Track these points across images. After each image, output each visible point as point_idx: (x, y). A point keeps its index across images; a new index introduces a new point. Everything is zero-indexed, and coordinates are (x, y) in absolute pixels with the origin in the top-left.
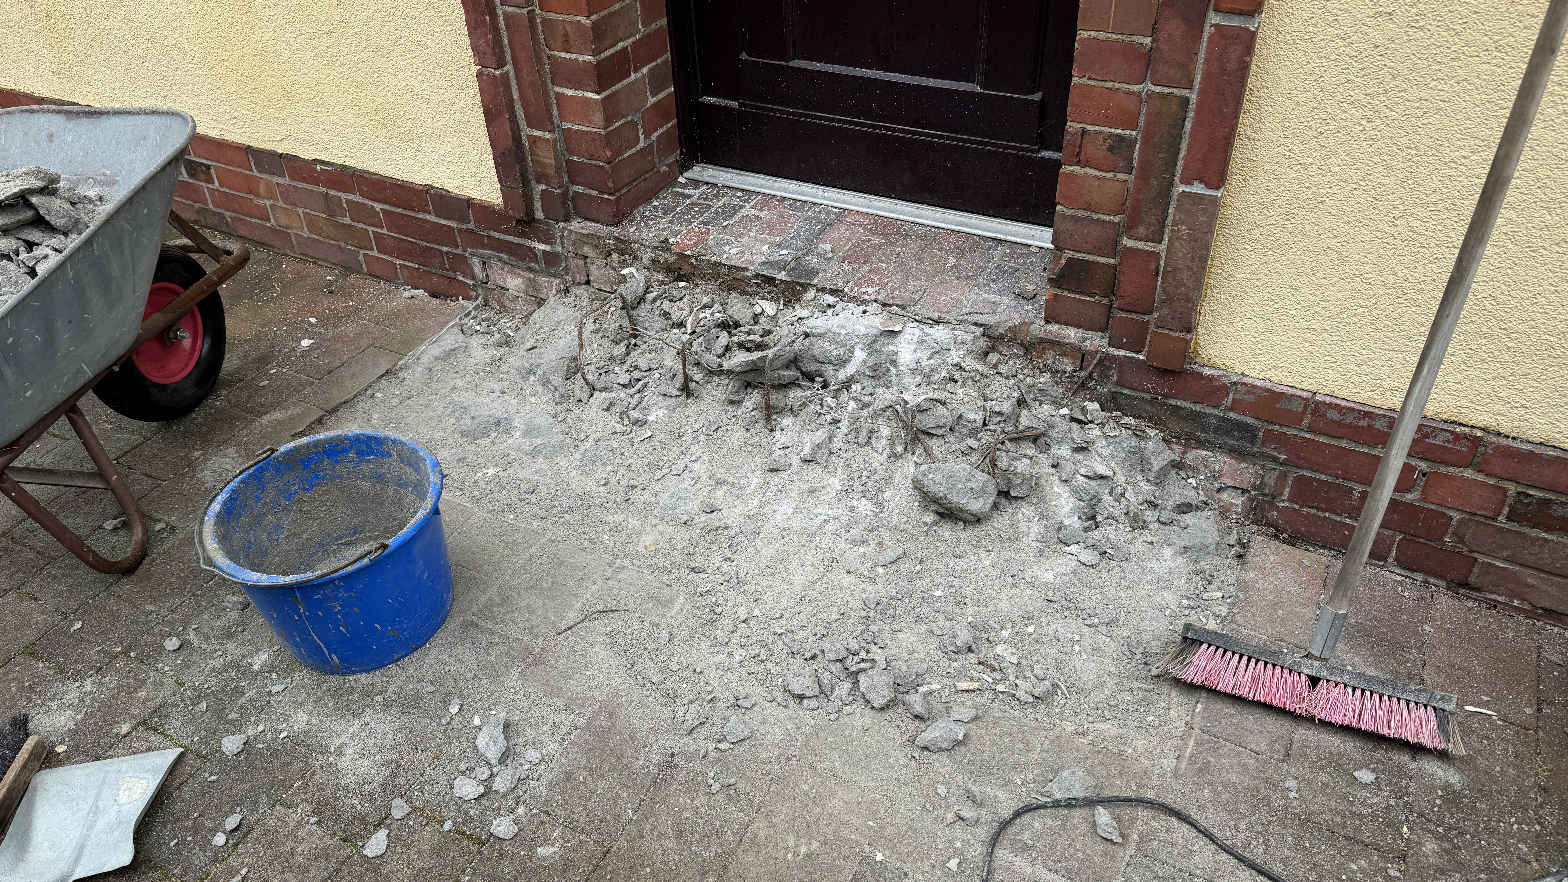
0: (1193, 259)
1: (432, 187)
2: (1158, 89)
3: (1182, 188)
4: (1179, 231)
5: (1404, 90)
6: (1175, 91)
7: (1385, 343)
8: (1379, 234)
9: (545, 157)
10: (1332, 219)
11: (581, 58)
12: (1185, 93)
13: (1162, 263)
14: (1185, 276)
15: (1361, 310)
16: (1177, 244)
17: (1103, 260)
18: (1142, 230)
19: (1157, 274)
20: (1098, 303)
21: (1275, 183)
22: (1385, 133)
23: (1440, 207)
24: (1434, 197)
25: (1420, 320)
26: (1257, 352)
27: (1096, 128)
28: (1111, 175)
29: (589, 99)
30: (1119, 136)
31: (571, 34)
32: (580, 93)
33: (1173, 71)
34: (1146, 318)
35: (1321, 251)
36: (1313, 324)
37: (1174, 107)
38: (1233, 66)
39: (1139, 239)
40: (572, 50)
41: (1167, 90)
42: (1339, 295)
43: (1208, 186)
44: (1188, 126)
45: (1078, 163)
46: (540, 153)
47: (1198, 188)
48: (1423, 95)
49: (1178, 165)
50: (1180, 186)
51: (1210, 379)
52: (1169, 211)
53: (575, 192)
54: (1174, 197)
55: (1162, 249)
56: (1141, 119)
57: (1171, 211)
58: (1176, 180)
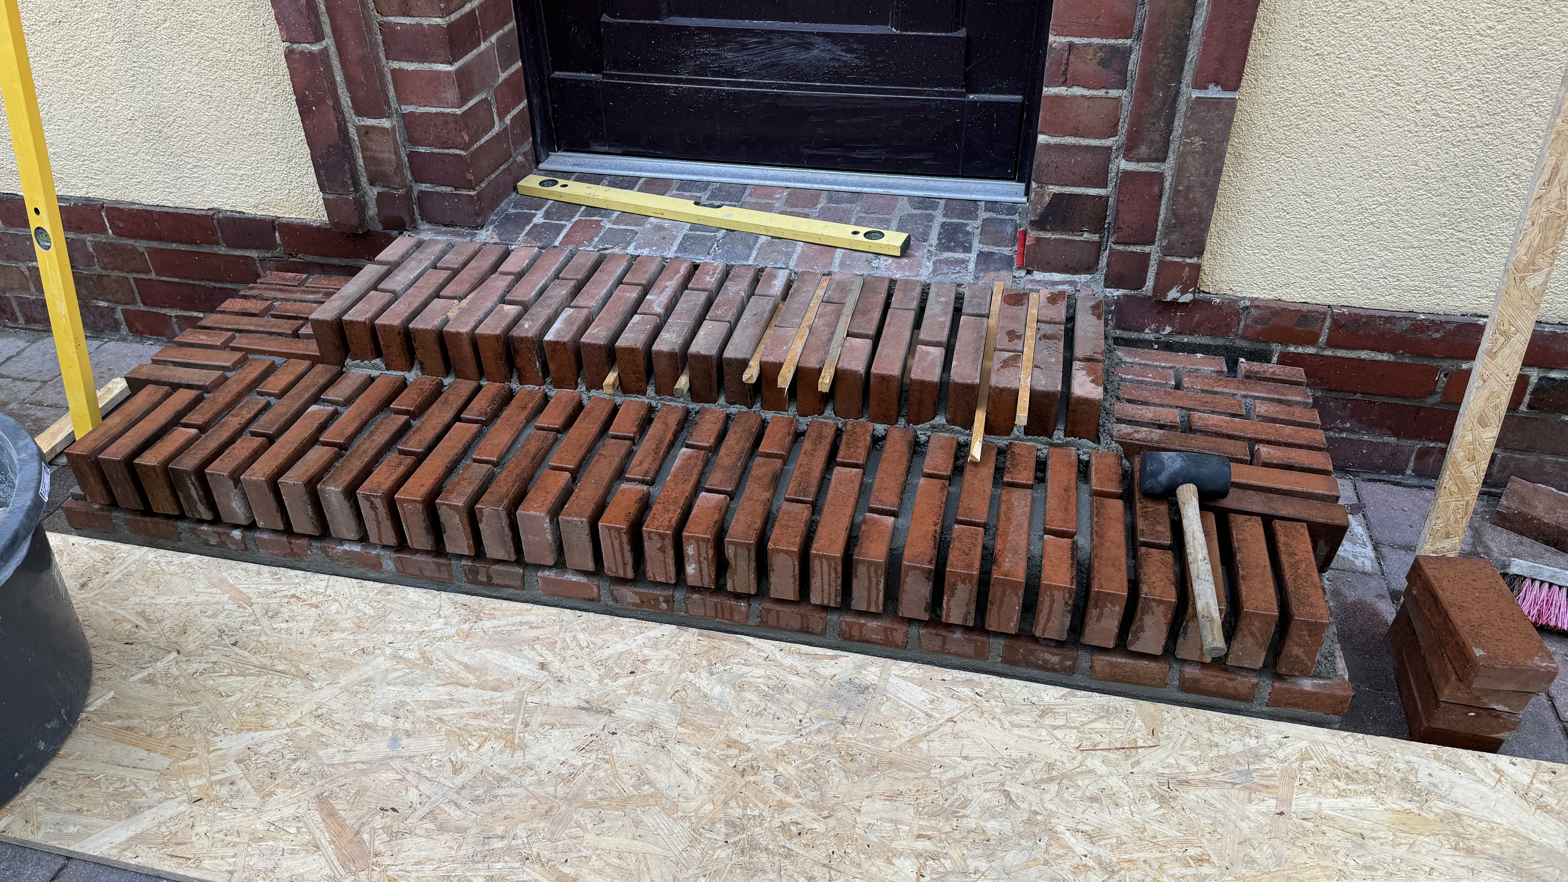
0: (1207, 173)
1: (219, 211)
3: (1196, 94)
4: (1192, 143)
7: (1404, 240)
8: (1400, 123)
9: (381, 151)
10: (1350, 112)
11: (425, 22)
13: (1167, 185)
14: (1197, 194)
15: (1379, 209)
16: (1189, 159)
17: (1093, 192)
18: (1143, 150)
19: (1160, 197)
20: (1088, 239)
21: (1290, 79)
23: (1464, 85)
24: (1458, 76)
25: (1442, 210)
26: (1268, 270)
27: (1085, 41)
28: (1102, 92)
29: (438, 72)
30: (1111, 46)
32: (425, 66)
34: (1148, 248)
35: (1338, 149)
36: (1328, 231)
39: (1139, 161)
40: (413, 13)
42: (1357, 195)
43: (1225, 88)
44: (1198, 24)
45: (1064, 83)
46: (374, 147)
47: (1214, 92)
49: (1186, 68)
50: (1190, 93)
51: (1220, 307)
52: (1176, 123)
53: (421, 192)
54: (1182, 106)
55: (1168, 168)
56: (1137, 23)
57: (1178, 124)
58: (1183, 87)
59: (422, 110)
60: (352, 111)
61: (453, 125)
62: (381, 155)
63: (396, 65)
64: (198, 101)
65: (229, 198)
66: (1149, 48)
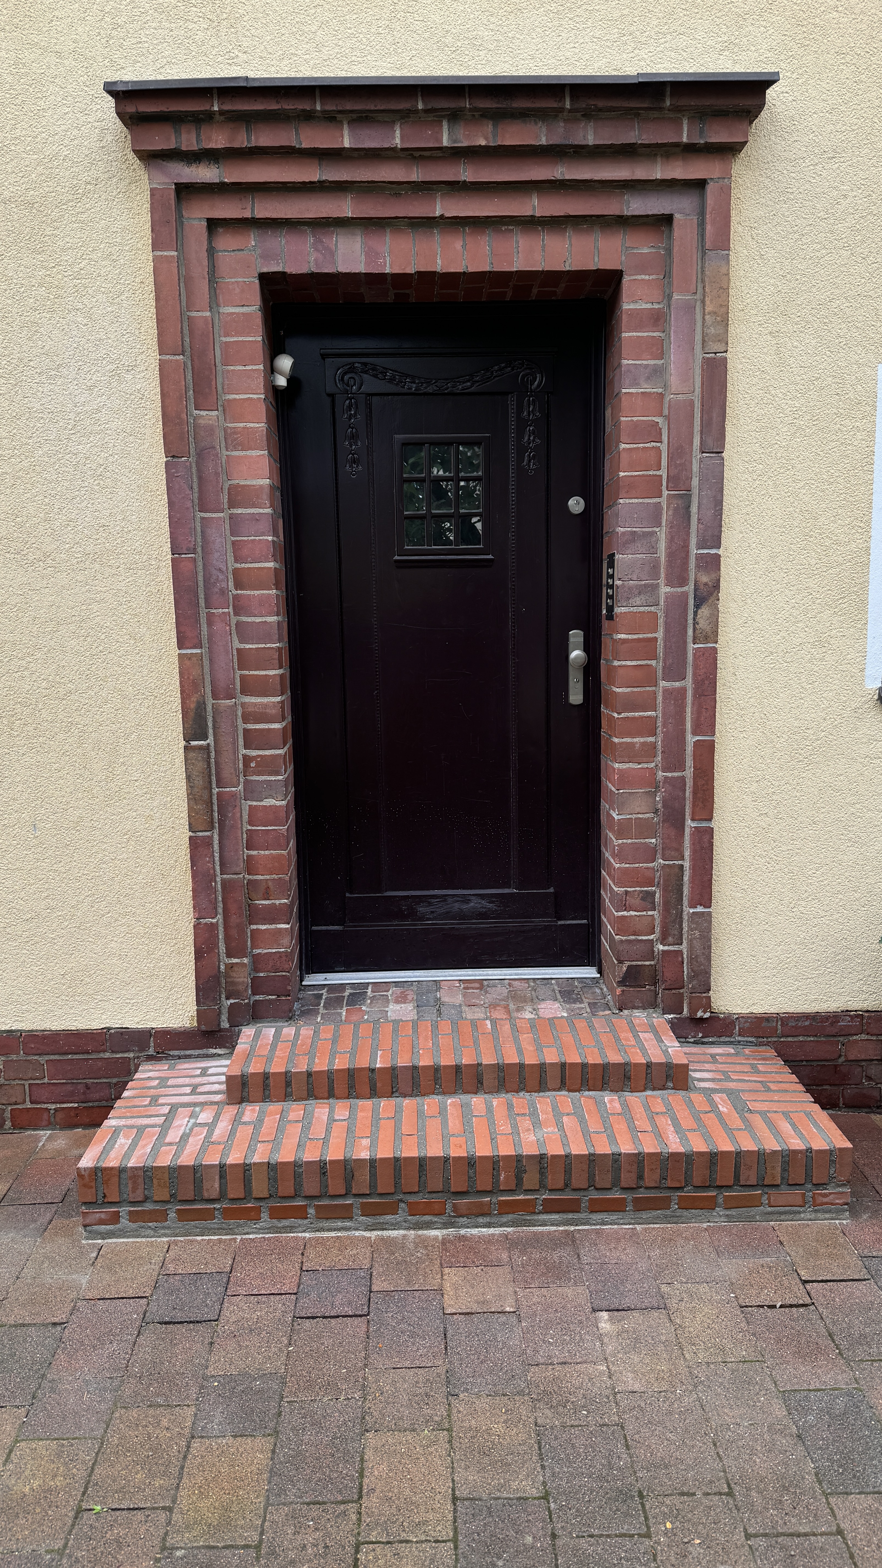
0: (704, 948)
1: (109, 1029)
2: (667, 863)
3: (691, 911)
4: (694, 934)
5: (780, 847)
6: (675, 862)
7: (804, 975)
8: (787, 918)
9: (237, 978)
10: (763, 914)
11: (277, 902)
12: (680, 862)
13: (685, 956)
14: (702, 959)
15: (788, 960)
16: (695, 942)
17: (647, 963)
18: (670, 939)
19: (683, 963)
20: (649, 990)
21: (732, 901)
22: (777, 867)
23: (810, 899)
24: (806, 894)
25: (817, 958)
26: (743, 997)
27: (633, 889)
28: (644, 913)
29: (281, 929)
30: (646, 891)
31: (272, 887)
32: (273, 926)
33: (673, 853)
34: (681, 991)
35: (762, 932)
36: (767, 974)
37: (677, 870)
38: (706, 845)
39: (669, 945)
40: (271, 898)
41: (671, 863)
42: (776, 954)
43: (705, 907)
44: (686, 878)
45: (625, 910)
46: (233, 976)
47: (700, 909)
48: (789, 848)
49: (684, 899)
50: (688, 910)
51: (724, 1019)
52: (684, 925)
53: (256, 1000)
54: (685, 917)
55: (684, 948)
56: (656, 880)
57: (685, 925)
58: (684, 908)
59: (266, 951)
60: (225, 955)
61: (284, 958)
62: (238, 980)
63: (254, 927)
64: (116, 958)
65: (119, 1019)
66: (665, 890)
